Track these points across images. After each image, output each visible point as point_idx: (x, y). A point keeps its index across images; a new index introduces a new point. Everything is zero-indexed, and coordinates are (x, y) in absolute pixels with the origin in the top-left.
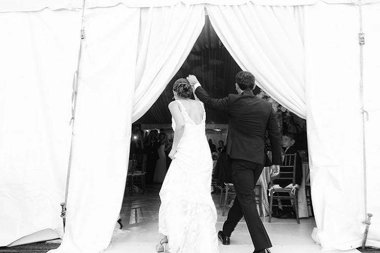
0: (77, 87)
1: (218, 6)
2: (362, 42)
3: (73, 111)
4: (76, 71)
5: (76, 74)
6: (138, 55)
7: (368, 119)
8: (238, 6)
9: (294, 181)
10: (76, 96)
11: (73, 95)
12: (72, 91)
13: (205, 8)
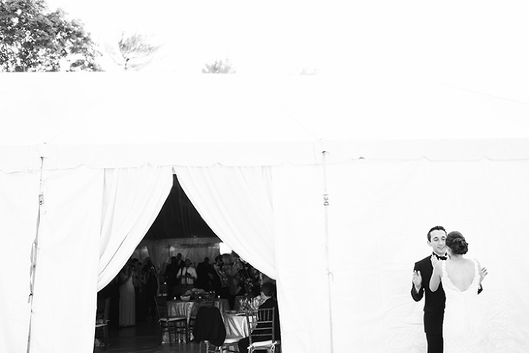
0: (35, 259)
1: (186, 167)
2: (326, 204)
3: (31, 287)
4: (34, 241)
5: (34, 245)
6: (102, 226)
7: (333, 280)
8: (206, 167)
9: (273, 337)
10: (34, 270)
11: (31, 269)
12: (30, 264)
13: (173, 168)
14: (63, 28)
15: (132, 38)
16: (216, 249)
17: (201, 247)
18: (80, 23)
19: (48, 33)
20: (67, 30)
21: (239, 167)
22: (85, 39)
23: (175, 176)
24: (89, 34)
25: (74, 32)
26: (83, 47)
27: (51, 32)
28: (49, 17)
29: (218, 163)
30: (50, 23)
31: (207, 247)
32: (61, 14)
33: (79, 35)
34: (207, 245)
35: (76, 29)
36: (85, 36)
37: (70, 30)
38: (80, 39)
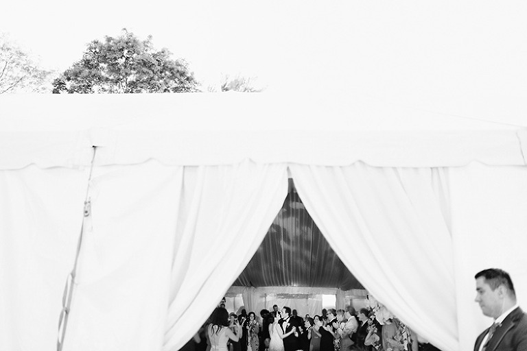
10: (66, 318)
11: (61, 316)
12: (61, 308)
13: (288, 169)
14: (167, 67)
15: (235, 80)
16: (317, 302)
17: (300, 298)
18: (184, 63)
19: (153, 71)
20: (171, 70)
21: (394, 168)
22: (188, 79)
23: (291, 181)
24: (192, 74)
25: (178, 71)
26: (185, 86)
27: (155, 71)
28: (154, 56)
29: (360, 161)
30: (154, 62)
31: (307, 298)
32: (166, 53)
33: (182, 74)
34: (306, 296)
35: (179, 68)
36: (189, 75)
37: (173, 69)
38: (183, 79)
